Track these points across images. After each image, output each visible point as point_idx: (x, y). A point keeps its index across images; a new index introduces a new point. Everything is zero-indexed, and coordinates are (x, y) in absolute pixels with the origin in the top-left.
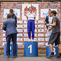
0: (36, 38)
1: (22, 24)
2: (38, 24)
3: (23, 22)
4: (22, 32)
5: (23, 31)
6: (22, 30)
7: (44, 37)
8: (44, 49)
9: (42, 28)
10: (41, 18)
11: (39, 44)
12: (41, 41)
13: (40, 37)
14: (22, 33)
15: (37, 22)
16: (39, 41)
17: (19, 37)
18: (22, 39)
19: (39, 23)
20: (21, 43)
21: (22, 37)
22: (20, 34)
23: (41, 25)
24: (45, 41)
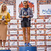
2: (37, 24)
3: (18, 21)
5: (18, 33)
7: (45, 40)
9: (42, 29)
10: (40, 16)
13: (40, 40)
14: (17, 35)
15: (35, 21)
16: (38, 46)
17: (12, 41)
21: (16, 41)
24: (46, 45)
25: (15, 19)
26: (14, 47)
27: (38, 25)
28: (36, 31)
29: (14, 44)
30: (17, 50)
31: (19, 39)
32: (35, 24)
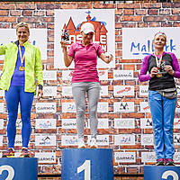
0: (107, 136)
1: (52, 83)
2: (115, 83)
3: (59, 75)
4: (54, 111)
5: (59, 108)
6: (55, 104)
7: (137, 131)
8: (137, 176)
9: (129, 98)
10: (124, 61)
11: (118, 157)
12: (125, 147)
13: (122, 131)
14: (56, 116)
15: (110, 75)
16: (117, 147)
17: (42, 131)
18: (54, 137)
19: (115, 79)
20: (49, 155)
21: (53, 131)
22: (46, 120)
23: (123, 87)
24: (139, 146)
25: (52, 68)
26: (48, 149)
27: (117, 88)
28: (111, 105)
29: (48, 141)
30: (55, 158)
31: (63, 127)
32: (108, 83)
